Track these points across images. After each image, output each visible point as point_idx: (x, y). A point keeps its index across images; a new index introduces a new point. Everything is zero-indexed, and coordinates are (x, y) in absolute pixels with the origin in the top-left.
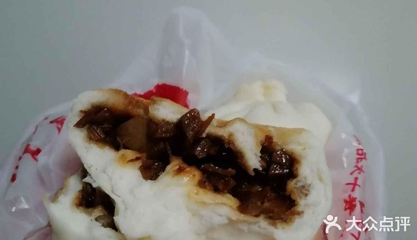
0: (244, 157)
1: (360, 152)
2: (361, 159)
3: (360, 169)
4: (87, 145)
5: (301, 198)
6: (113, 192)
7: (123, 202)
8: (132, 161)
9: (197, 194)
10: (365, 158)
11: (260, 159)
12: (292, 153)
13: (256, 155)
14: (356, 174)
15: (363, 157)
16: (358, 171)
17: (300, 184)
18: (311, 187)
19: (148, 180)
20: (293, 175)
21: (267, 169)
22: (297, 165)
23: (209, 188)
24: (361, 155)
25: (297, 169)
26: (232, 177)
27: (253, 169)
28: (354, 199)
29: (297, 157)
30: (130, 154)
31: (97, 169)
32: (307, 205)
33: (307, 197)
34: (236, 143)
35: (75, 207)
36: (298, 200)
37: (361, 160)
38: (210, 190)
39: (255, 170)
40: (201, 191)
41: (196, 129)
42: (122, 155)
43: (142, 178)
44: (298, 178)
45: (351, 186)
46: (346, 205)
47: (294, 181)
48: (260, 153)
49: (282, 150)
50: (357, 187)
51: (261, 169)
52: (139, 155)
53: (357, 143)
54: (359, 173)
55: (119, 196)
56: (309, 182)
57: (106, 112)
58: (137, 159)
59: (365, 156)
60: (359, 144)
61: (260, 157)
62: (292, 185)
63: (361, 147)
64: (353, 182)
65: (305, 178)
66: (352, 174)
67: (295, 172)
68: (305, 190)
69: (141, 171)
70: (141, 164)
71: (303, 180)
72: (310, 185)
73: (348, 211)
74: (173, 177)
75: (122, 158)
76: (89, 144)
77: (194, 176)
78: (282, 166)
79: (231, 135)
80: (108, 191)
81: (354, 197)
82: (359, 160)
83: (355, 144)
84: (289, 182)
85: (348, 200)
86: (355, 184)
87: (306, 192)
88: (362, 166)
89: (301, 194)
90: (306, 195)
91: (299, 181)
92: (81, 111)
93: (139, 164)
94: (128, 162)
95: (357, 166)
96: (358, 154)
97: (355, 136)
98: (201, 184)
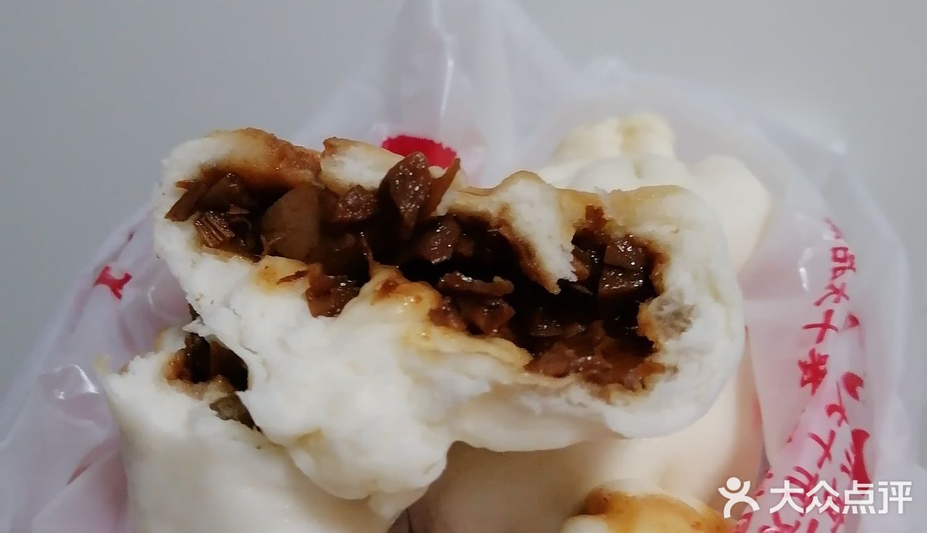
0: (534, 256)
1: (840, 254)
2: (843, 269)
3: (837, 292)
4: (195, 255)
5: (668, 336)
6: (242, 345)
7: (264, 363)
8: (287, 279)
9: (426, 338)
10: (851, 268)
11: (571, 257)
12: (650, 242)
13: (563, 250)
14: (829, 304)
15: (847, 264)
16: (834, 297)
17: (668, 309)
18: (693, 313)
19: (320, 317)
20: (651, 290)
21: (591, 280)
22: (660, 268)
23: (455, 325)
24: (843, 261)
25: (660, 276)
26: (506, 298)
27: (556, 281)
28: (823, 359)
29: (660, 250)
30: (284, 266)
31: (212, 301)
32: (684, 352)
33: (684, 334)
34: (514, 225)
35: (165, 380)
36: (661, 341)
37: (843, 273)
38: (457, 330)
39: (563, 283)
40: (437, 332)
41: (421, 197)
42: (264, 268)
43: (310, 315)
44: (665, 296)
45: (817, 331)
46: (805, 373)
47: (655, 302)
48: (571, 244)
49: (627, 237)
50: (830, 332)
51: (574, 279)
52: (302, 268)
53: (833, 234)
54: (837, 301)
55: (255, 353)
56: (688, 302)
57: (232, 180)
58: (299, 275)
59: (852, 264)
60: (838, 237)
61: (574, 252)
62: (649, 311)
63: (841, 243)
64: (820, 320)
65: (681, 294)
66: (818, 304)
67: (656, 283)
68: (680, 320)
69: (309, 301)
70: (309, 286)
71: (676, 298)
72: (691, 309)
73: (809, 386)
74: (372, 304)
75: (266, 274)
76: (200, 253)
77: (419, 299)
78: (628, 273)
79: (505, 209)
80: (232, 343)
81: (823, 354)
82: (839, 272)
83: (828, 238)
84: (642, 306)
85: (809, 361)
86: (825, 326)
87: (683, 324)
88: (844, 285)
89: (670, 330)
90: (683, 330)
91: (666, 302)
92: (181, 184)
93: (303, 285)
94: (278, 283)
95: (832, 287)
96: (836, 259)
97: (828, 221)
98: (437, 317)
